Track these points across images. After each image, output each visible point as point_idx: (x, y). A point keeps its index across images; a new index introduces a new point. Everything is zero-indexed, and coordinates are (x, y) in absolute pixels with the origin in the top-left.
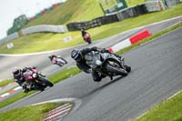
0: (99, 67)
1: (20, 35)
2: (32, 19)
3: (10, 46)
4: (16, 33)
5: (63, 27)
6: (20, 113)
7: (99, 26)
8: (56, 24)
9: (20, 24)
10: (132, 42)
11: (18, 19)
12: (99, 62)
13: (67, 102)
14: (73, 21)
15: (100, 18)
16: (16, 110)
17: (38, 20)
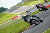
0: (29, 22)
1: (26, 1)
12: (29, 20)
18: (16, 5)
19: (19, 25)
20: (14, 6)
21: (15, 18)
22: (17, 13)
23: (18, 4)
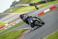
1: (14, 7)
2: (18, 2)
3: (11, 11)
4: (13, 7)
5: (28, 5)
6: (14, 32)
7: (39, 4)
8: (26, 4)
9: (14, 4)
10: (50, 10)
11: (14, 2)
13: (29, 29)
14: (31, 3)
15: (40, 2)
16: (13, 31)
17: (20, 2)
18: (4, 12)
19: (6, 36)
20: (1, 13)
21: (3, 27)
22: (4, 22)
23: (5, 11)
